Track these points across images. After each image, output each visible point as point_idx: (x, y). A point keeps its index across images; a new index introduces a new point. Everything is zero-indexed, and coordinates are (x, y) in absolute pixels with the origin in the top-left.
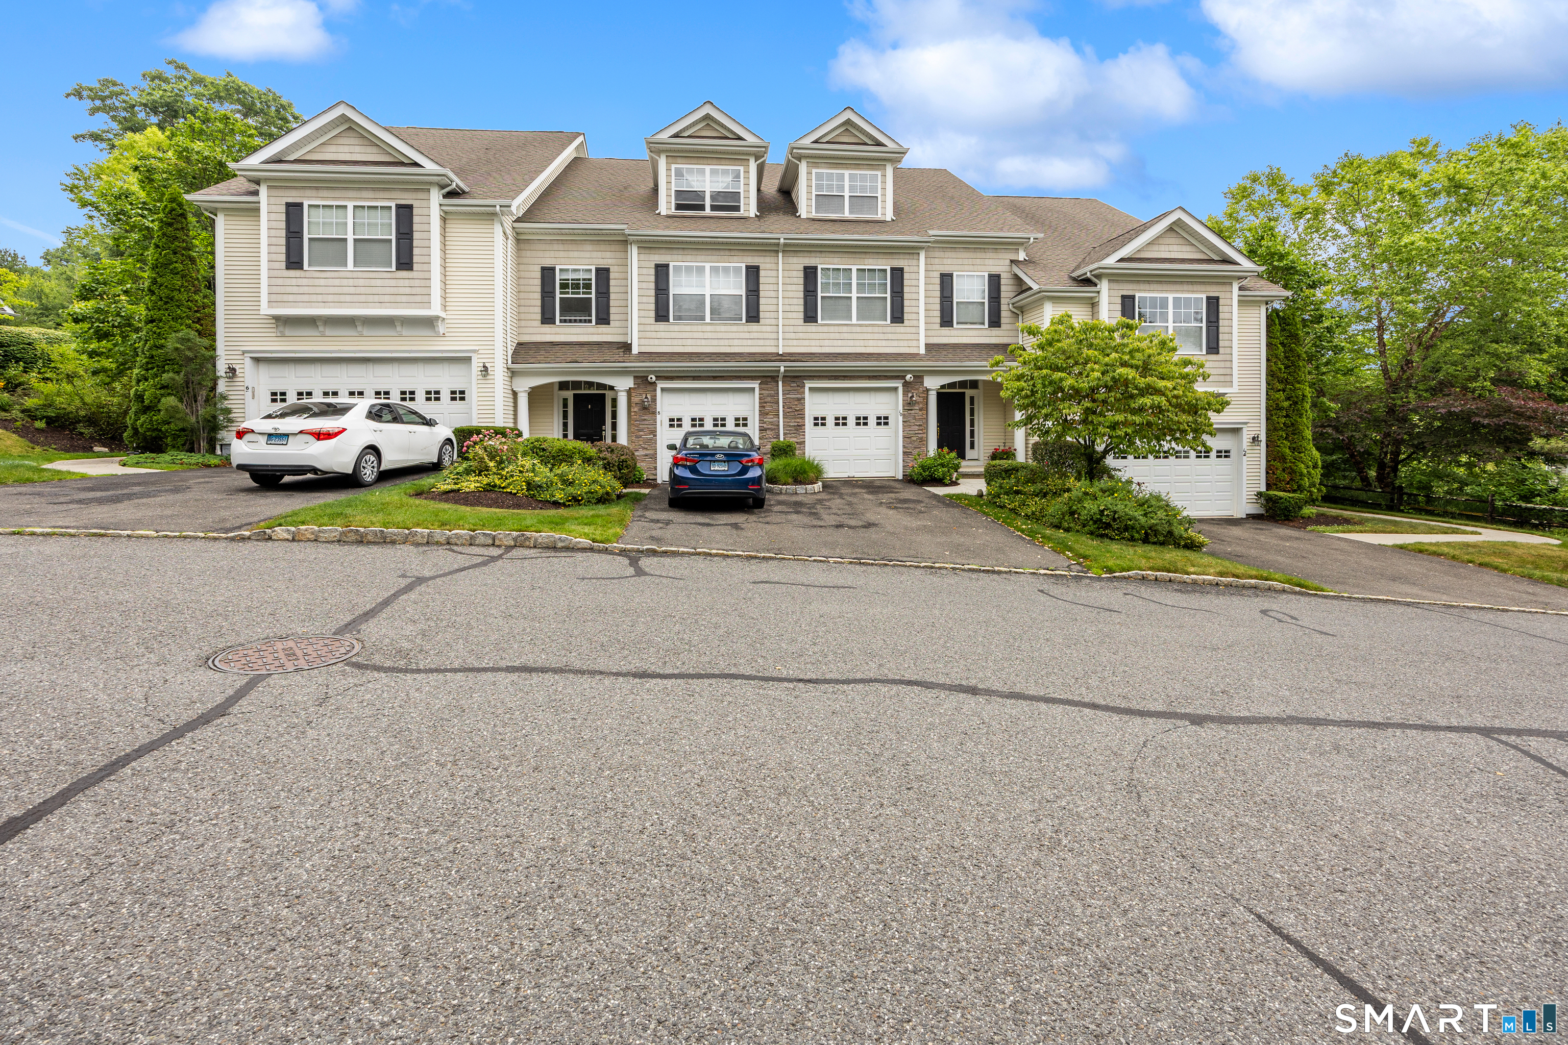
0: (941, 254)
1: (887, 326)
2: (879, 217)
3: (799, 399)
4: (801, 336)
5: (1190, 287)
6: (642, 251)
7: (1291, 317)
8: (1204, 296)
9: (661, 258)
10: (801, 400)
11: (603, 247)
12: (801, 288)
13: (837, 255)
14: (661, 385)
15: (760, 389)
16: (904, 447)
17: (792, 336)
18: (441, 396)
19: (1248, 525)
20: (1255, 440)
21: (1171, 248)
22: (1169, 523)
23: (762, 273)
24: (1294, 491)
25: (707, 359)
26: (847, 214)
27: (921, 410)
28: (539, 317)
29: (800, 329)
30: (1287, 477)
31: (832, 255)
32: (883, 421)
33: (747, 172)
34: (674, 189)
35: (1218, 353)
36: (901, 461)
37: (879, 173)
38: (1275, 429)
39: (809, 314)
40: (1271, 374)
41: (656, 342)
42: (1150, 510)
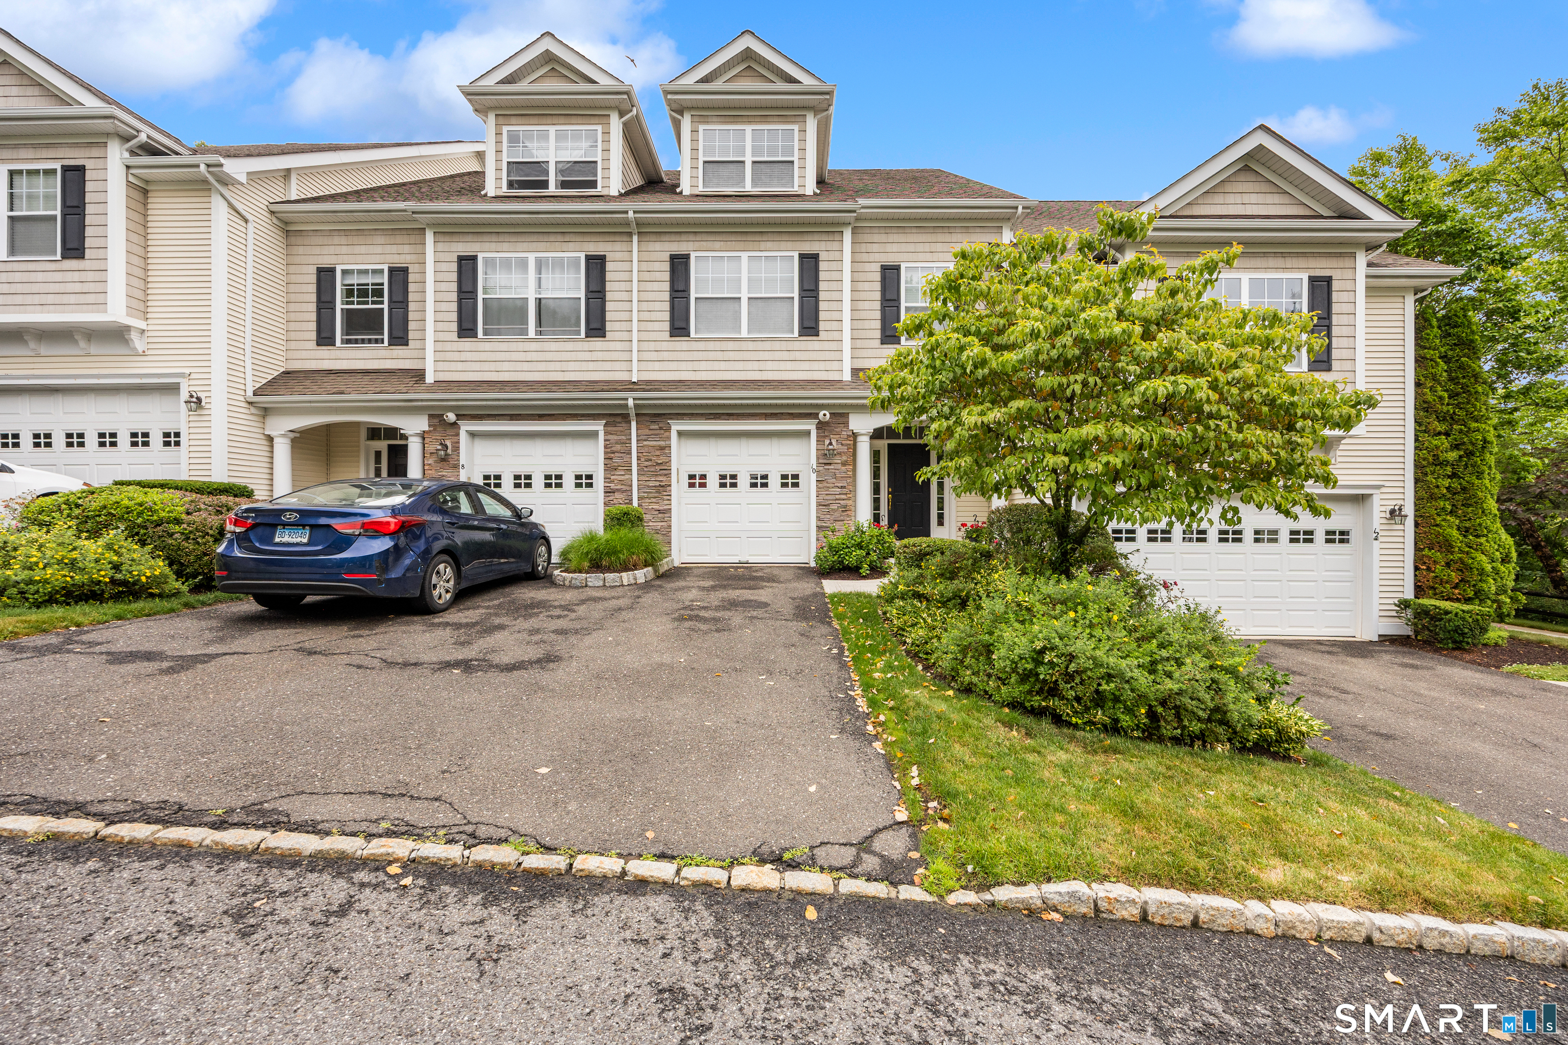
0: (883, 238)
1: (793, 340)
2: (796, 189)
3: (662, 448)
4: (666, 356)
5: (1280, 262)
6: (441, 238)
7: (1461, 314)
8: (1305, 277)
9: (465, 248)
10: (665, 449)
11: (399, 239)
12: (667, 286)
13: (718, 238)
14: (466, 427)
15: (606, 433)
16: (819, 519)
17: (654, 356)
18: (150, 439)
19: (1387, 657)
20: (1395, 514)
21: (1246, 198)
22: (1215, 687)
23: (609, 266)
24: (1468, 600)
25: (525, 389)
26: (748, 187)
27: (844, 464)
28: (313, 335)
29: (665, 346)
30: (1455, 577)
31: (712, 238)
32: (790, 481)
33: (606, 133)
34: (505, 160)
35: (1329, 369)
36: (814, 539)
37: (796, 127)
38: (1432, 497)
39: (678, 324)
40: (1423, 407)
41: (460, 366)
42: (1164, 653)
